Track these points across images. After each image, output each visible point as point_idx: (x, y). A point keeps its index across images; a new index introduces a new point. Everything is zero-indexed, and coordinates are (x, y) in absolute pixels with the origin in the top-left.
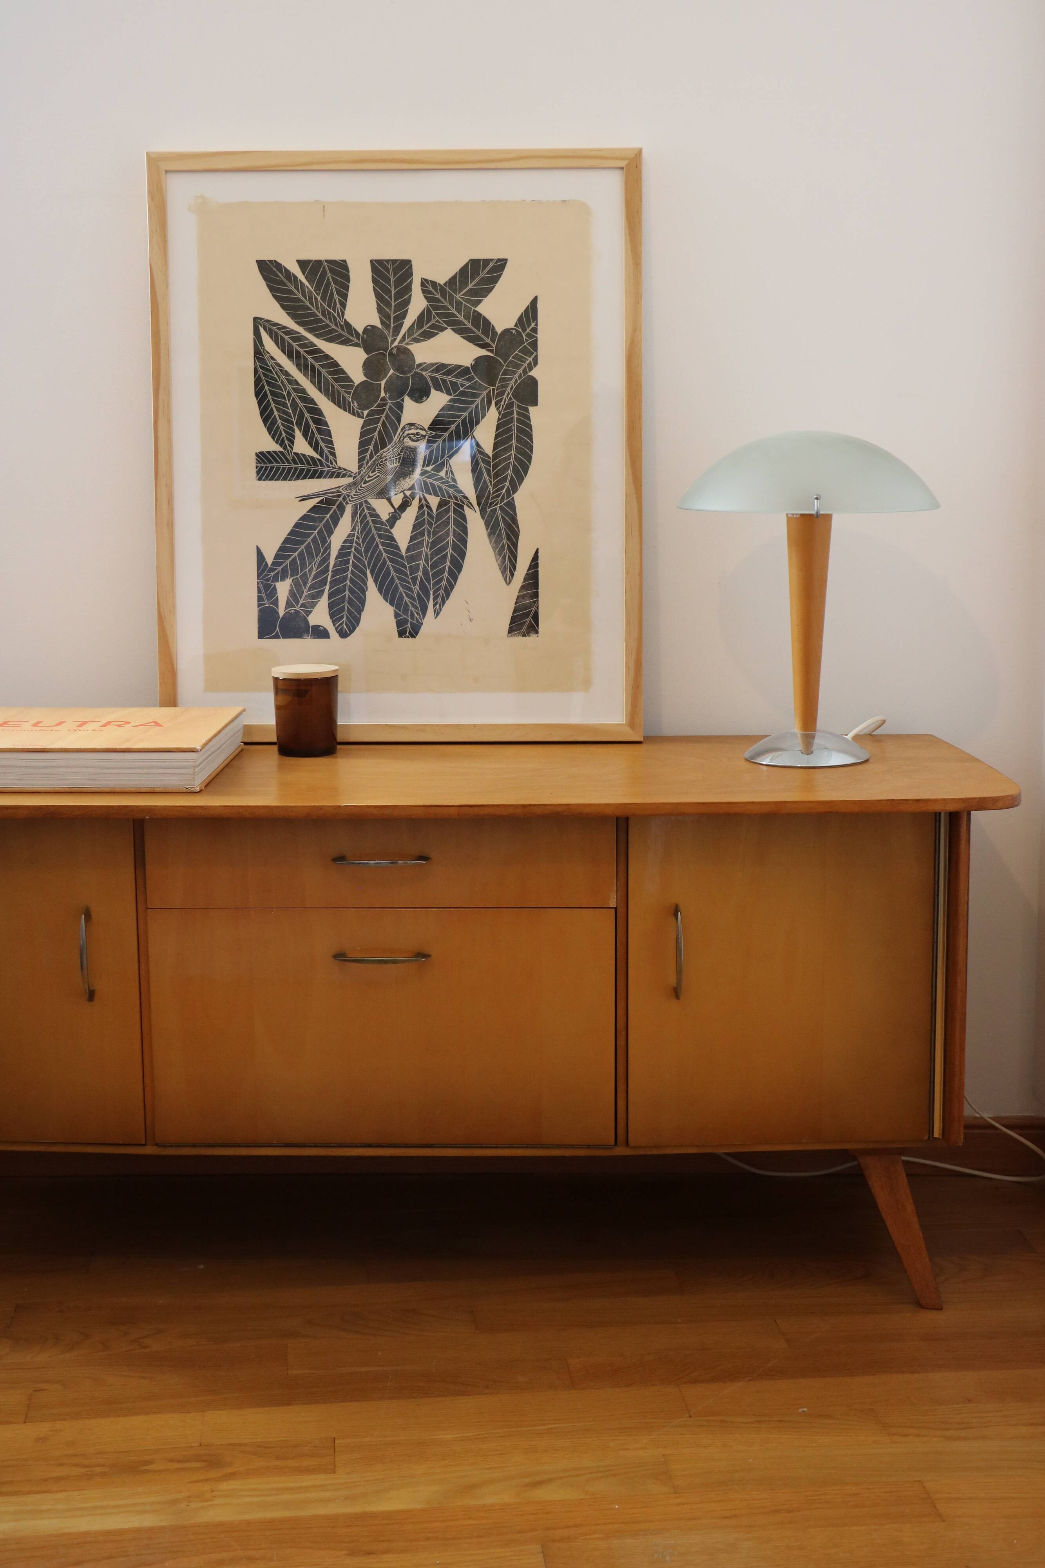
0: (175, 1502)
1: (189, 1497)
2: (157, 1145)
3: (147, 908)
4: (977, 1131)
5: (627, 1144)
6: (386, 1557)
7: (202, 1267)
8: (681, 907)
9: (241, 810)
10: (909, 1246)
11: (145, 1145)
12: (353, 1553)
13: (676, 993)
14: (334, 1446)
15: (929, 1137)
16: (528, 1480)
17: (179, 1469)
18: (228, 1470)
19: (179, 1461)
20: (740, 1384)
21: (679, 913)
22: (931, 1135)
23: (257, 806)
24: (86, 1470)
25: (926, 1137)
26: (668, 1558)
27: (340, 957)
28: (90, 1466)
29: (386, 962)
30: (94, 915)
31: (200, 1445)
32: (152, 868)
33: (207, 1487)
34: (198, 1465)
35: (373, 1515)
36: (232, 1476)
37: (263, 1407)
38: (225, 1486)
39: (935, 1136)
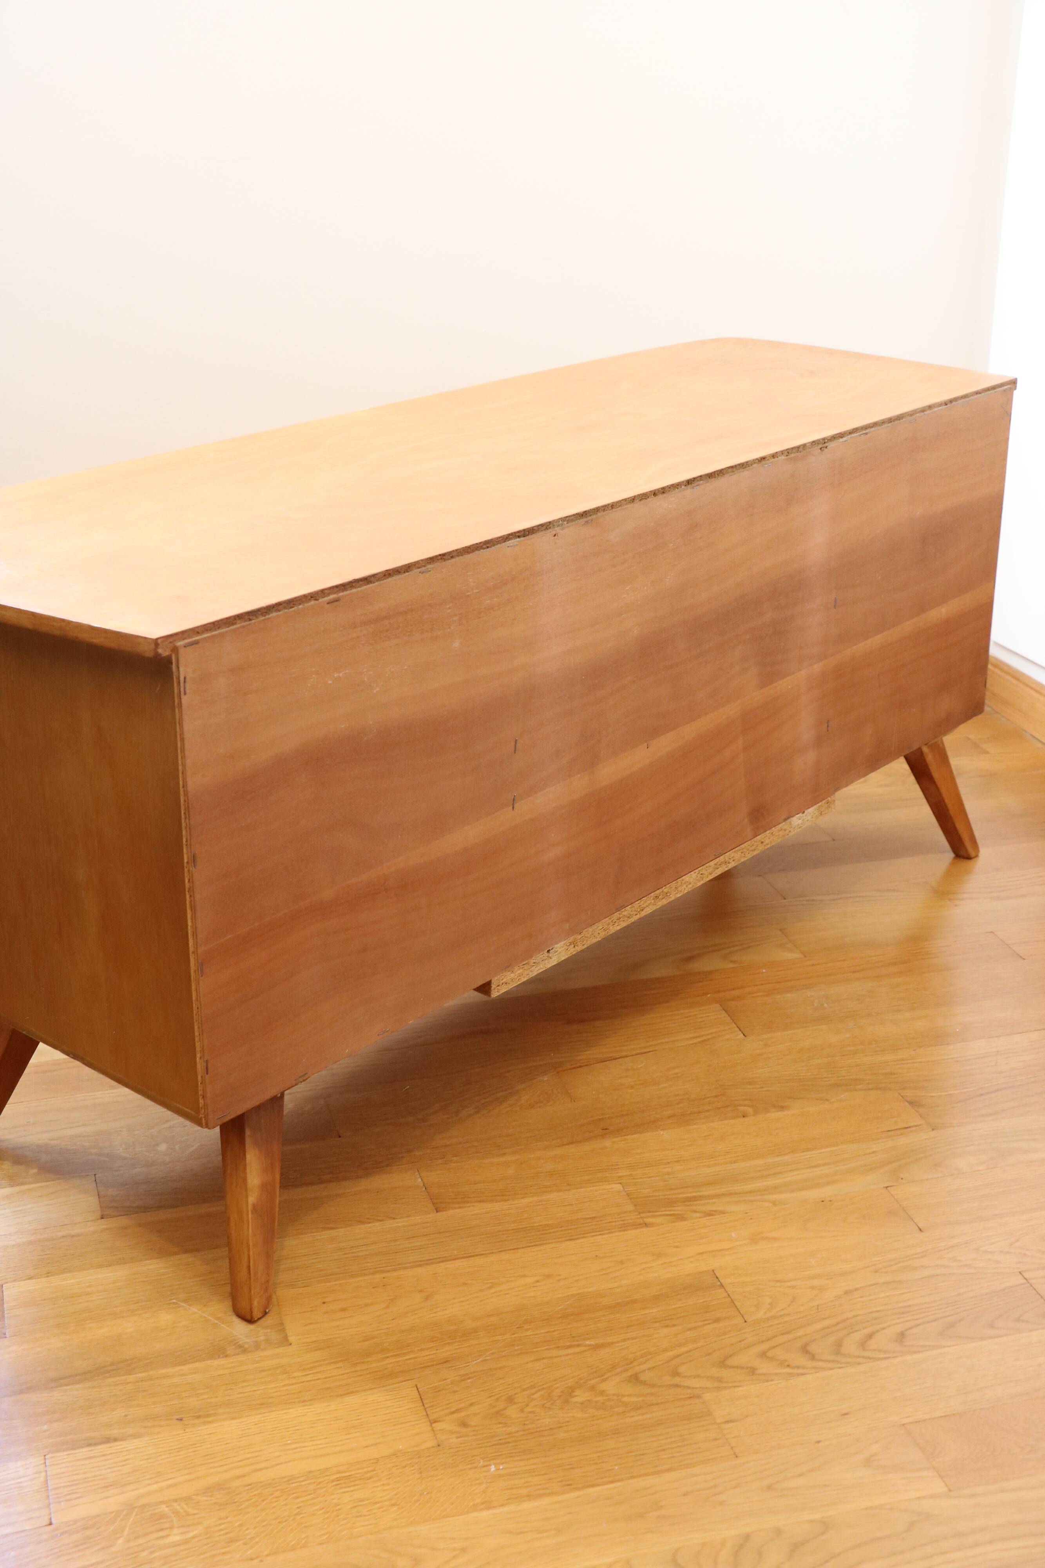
12: (569, 1023)
26: (826, 1005)
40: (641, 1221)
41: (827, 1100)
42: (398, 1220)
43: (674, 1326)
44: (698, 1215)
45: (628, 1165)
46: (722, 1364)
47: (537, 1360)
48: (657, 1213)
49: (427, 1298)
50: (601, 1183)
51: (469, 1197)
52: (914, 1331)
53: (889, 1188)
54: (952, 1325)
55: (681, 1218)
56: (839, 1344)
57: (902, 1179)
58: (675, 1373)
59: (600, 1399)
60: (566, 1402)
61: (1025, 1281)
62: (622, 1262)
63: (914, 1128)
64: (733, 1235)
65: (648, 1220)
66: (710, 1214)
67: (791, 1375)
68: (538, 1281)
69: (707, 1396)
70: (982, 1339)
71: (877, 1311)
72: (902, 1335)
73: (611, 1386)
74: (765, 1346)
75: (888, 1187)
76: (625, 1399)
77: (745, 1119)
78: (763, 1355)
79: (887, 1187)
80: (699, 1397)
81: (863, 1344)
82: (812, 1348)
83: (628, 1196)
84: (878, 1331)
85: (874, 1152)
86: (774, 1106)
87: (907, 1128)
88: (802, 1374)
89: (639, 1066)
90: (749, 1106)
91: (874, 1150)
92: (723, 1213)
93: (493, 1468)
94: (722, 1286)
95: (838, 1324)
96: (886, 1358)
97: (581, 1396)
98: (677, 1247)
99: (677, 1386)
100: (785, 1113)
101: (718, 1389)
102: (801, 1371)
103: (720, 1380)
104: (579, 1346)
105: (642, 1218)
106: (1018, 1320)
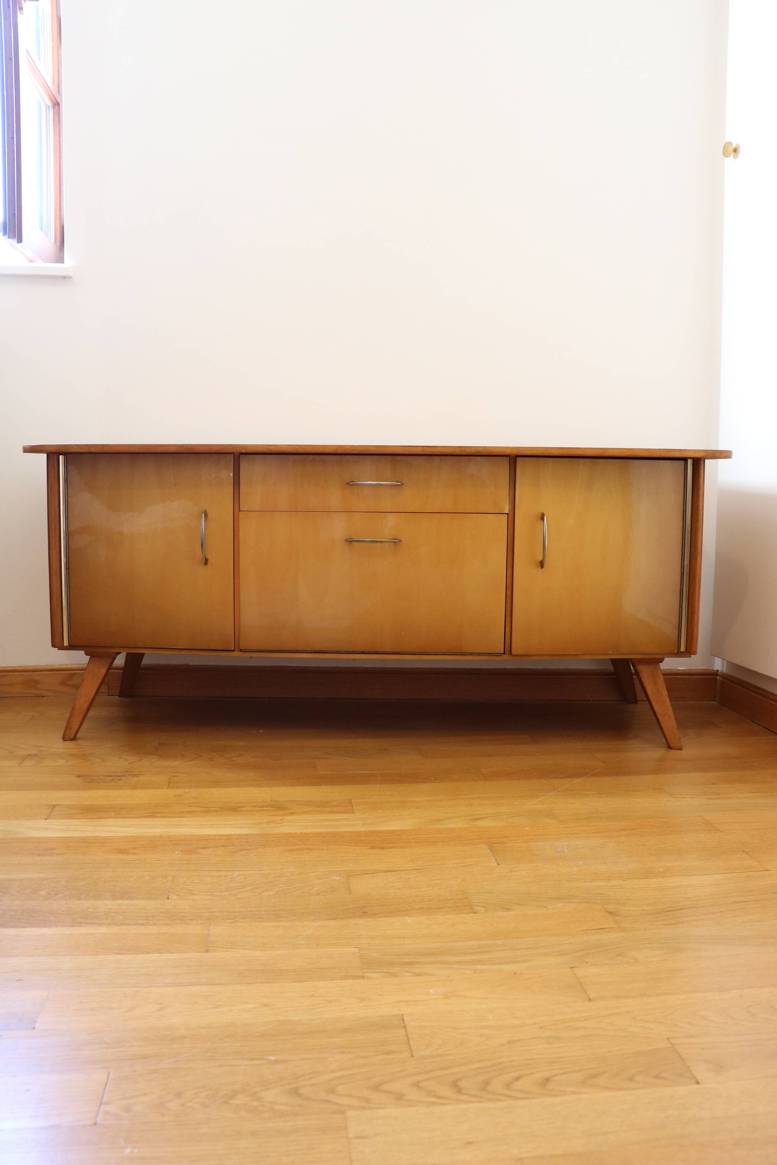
0: (260, 824)
1: (268, 822)
2: (241, 650)
3: (240, 511)
4: (680, 677)
5: (511, 653)
6: (393, 850)
7: (262, 731)
8: (545, 514)
9: (297, 447)
10: (664, 715)
11: (234, 650)
12: (372, 848)
13: (542, 564)
14: (351, 803)
15: (678, 651)
16: (471, 818)
17: (260, 810)
18: (290, 811)
19: (260, 807)
20: (582, 779)
21: (545, 516)
22: (679, 650)
23: (306, 445)
24: (205, 809)
25: (676, 652)
26: (566, 850)
27: (350, 541)
28: (208, 807)
29: (377, 542)
30: (209, 514)
31: (271, 801)
32: (243, 488)
33: (278, 818)
34: (272, 808)
35: (382, 832)
36: (293, 814)
37: (306, 786)
38: (289, 818)
39: (681, 651)
40: (361, 974)
41: (545, 907)
42: (174, 954)
43: (350, 1053)
44: (409, 974)
45: (370, 937)
46: (377, 1088)
47: (221, 1066)
48: (376, 970)
49: (160, 1010)
50: (342, 946)
51: (236, 946)
52: (558, 1078)
53: (573, 969)
54: (594, 1076)
55: (395, 975)
56: (487, 1083)
57: (587, 963)
58: (332, 1091)
59: (255, 1104)
60: (225, 1102)
61: (670, 1045)
62: (330, 1002)
63: (608, 930)
64: (431, 991)
65: (366, 975)
66: (419, 975)
67: (434, 1104)
68: (255, 1008)
69: (350, 1114)
70: (619, 1089)
71: (532, 1059)
72: (547, 1080)
73: (269, 1096)
74: (420, 1078)
75: (573, 967)
76: (277, 1107)
77: (476, 915)
78: (416, 1085)
79: (571, 968)
80: (343, 1112)
81: (508, 1085)
82: (463, 1084)
83: (360, 956)
84: (526, 1075)
85: (570, 943)
86: (502, 908)
87: (603, 929)
88: (444, 1104)
89: (411, 877)
90: (483, 907)
91: (571, 941)
92: (430, 975)
93: (128, 1150)
94: (405, 1027)
95: (493, 1066)
96: (525, 1098)
97: (240, 1100)
98: (381, 995)
99: (328, 1101)
100: (509, 913)
101: (363, 1108)
102: (444, 1101)
103: (368, 1101)
104: (261, 1059)
105: (363, 972)
106: (656, 1077)
